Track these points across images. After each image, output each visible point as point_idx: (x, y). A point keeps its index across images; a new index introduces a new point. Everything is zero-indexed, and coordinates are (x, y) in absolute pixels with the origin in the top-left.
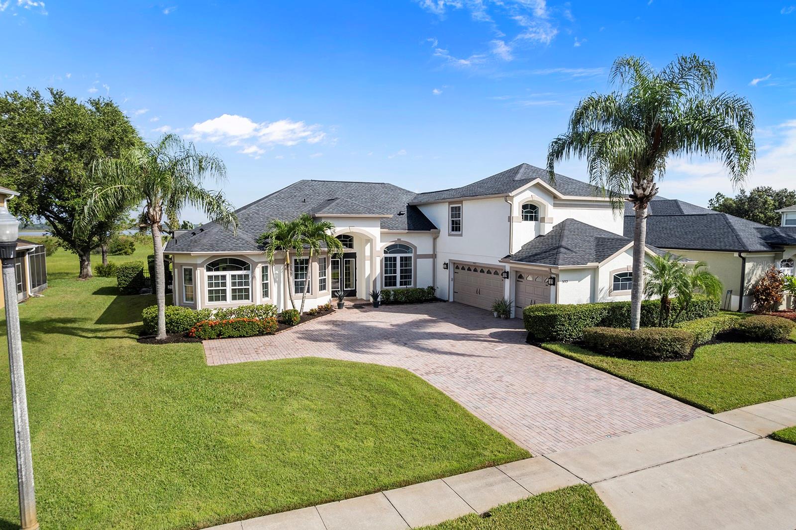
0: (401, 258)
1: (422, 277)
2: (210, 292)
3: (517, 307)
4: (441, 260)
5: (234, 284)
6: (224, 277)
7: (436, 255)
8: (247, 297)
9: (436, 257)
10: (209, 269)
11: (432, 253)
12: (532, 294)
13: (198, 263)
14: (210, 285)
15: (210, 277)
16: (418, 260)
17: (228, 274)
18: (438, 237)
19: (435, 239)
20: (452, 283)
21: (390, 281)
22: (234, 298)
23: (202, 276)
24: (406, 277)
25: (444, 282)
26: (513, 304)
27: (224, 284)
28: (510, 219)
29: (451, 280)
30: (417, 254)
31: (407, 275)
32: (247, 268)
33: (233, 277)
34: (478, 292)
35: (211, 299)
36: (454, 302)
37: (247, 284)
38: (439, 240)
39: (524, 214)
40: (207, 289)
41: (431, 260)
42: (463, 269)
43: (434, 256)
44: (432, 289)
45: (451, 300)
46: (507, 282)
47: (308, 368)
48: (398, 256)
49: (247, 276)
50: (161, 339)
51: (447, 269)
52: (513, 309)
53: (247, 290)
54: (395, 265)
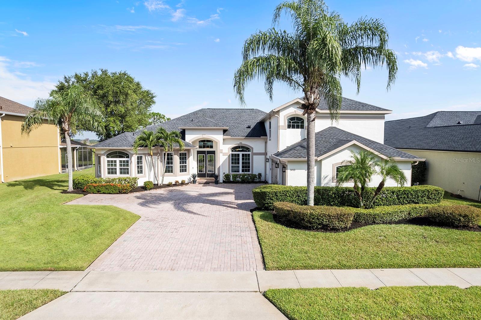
1: (257, 167)
2: (109, 169)
5: (121, 165)
6: (115, 161)
7: (267, 153)
8: (128, 173)
9: (267, 155)
10: (108, 157)
11: (264, 152)
13: (102, 153)
14: (109, 165)
15: (108, 161)
17: (118, 160)
19: (266, 143)
21: (235, 169)
22: (121, 173)
23: (104, 160)
24: (246, 167)
27: (115, 165)
28: (278, 127)
29: (270, 169)
30: (254, 152)
32: (128, 157)
33: (121, 161)
35: (109, 173)
37: (128, 165)
39: (289, 124)
40: (106, 167)
41: (264, 156)
43: (265, 154)
44: (260, 174)
46: (278, 170)
49: (127, 162)
50: (70, 191)
51: (269, 162)
53: (128, 169)
54: (238, 159)
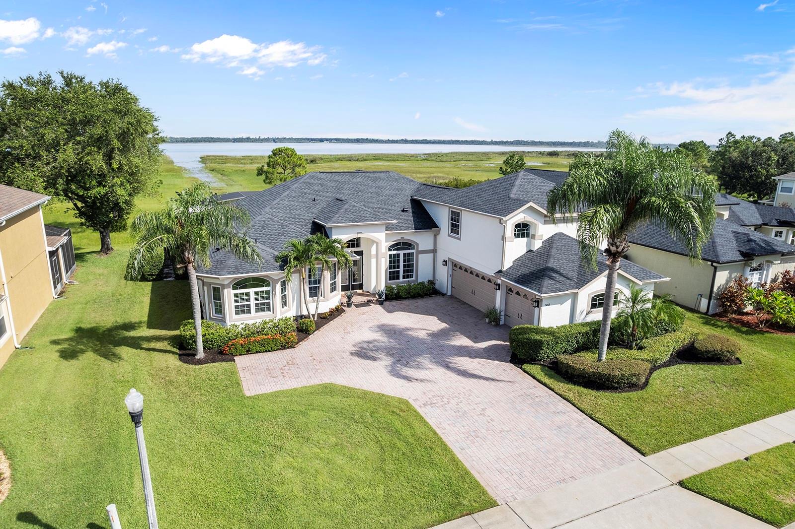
0: (404, 254)
1: (424, 270)
2: (236, 307)
3: (506, 315)
4: (441, 256)
5: (257, 299)
6: (248, 294)
7: (436, 250)
8: (269, 309)
9: (436, 252)
10: (234, 288)
11: (433, 249)
12: (519, 307)
13: (225, 283)
14: (236, 301)
15: (236, 295)
16: (419, 255)
17: (252, 291)
18: (439, 234)
19: (435, 236)
20: (450, 279)
21: (393, 276)
22: (257, 310)
23: (229, 295)
24: (408, 271)
25: (443, 277)
26: (503, 313)
27: (248, 300)
28: (503, 238)
29: (449, 276)
30: (419, 250)
31: (409, 270)
32: (268, 285)
33: (256, 293)
34: (473, 293)
35: (237, 313)
36: (451, 296)
37: (268, 298)
38: (439, 237)
39: (516, 232)
40: (234, 304)
41: (432, 254)
42: (460, 268)
43: (434, 251)
44: (432, 283)
45: (449, 293)
46: (499, 293)
47: (328, 400)
48: (402, 253)
49: (268, 292)
50: (200, 359)
51: (446, 265)
52: (502, 317)
53: (268, 304)
54: (398, 261)
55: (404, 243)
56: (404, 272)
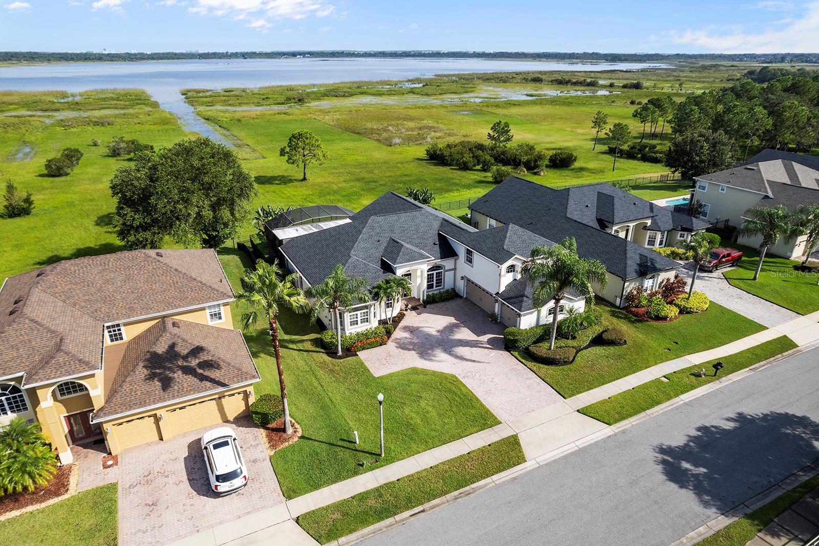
1: (448, 281)
4: (460, 274)
9: (456, 271)
11: (454, 268)
12: (509, 314)
16: (446, 272)
18: (458, 259)
19: (455, 260)
20: (465, 288)
21: (430, 287)
25: (461, 285)
26: (499, 316)
28: (501, 272)
30: (446, 269)
31: (439, 282)
34: (481, 300)
39: (508, 270)
41: (453, 271)
42: (472, 283)
44: (453, 290)
45: (465, 297)
46: (497, 304)
48: (435, 272)
51: (463, 280)
52: (499, 319)
54: (433, 278)
55: (437, 267)
56: (436, 283)
